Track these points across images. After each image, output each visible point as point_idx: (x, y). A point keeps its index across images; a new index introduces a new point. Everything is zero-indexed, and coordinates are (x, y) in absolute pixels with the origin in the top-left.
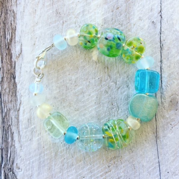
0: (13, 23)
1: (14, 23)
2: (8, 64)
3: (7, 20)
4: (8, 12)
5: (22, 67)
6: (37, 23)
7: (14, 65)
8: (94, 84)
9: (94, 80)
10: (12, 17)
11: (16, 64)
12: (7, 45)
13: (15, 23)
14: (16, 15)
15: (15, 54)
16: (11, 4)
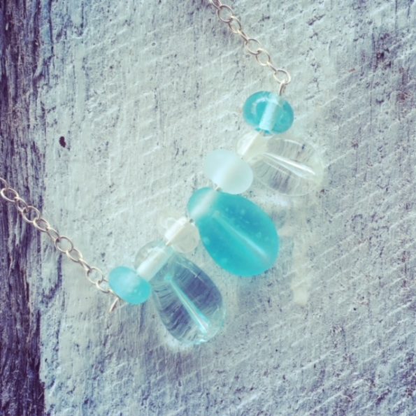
0: (31, 185)
1: (37, 185)
2: (15, 320)
3: (14, 176)
4: (16, 150)
5: (61, 331)
6: (113, 184)
7: (35, 325)
8: (299, 386)
9: (298, 371)
10: (29, 165)
11: (42, 321)
12: (11, 257)
13: (41, 185)
14: (42, 159)
15: (38, 288)
16: (25, 123)
